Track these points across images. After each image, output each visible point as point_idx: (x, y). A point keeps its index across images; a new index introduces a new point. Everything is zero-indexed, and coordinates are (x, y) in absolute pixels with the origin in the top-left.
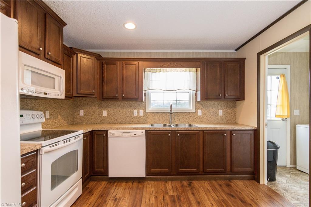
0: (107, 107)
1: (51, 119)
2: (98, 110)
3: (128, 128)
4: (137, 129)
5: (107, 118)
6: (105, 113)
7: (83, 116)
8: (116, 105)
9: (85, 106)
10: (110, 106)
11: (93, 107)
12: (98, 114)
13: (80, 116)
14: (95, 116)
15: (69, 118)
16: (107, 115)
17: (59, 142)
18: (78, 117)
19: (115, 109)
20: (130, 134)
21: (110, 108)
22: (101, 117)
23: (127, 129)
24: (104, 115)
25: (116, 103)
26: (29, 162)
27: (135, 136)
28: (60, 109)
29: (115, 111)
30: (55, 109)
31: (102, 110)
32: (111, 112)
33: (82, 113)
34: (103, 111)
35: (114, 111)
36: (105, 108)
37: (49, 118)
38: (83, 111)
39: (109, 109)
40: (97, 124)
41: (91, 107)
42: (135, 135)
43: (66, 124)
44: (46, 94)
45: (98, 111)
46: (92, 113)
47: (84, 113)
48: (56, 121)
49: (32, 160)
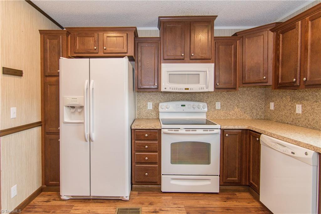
0: (303, 98)
1: (223, 110)
2: (290, 102)
3: (285, 137)
4: (298, 143)
5: (302, 117)
6: (299, 109)
7: (273, 110)
8: (317, 96)
9: (276, 97)
10: (307, 98)
11: (284, 99)
12: (290, 109)
13: (270, 110)
14: (286, 112)
15: (254, 111)
16: (303, 112)
17: (180, 129)
18: (268, 111)
19: (315, 104)
20: (285, 149)
21: (307, 100)
22: (294, 114)
23: (283, 139)
24: (297, 112)
25: (316, 92)
26: (152, 135)
27: (292, 155)
28: (238, 100)
29: (316, 106)
30: (229, 101)
31: (295, 103)
32: (309, 108)
33: (272, 106)
34: (295, 105)
35: (313, 107)
36: (300, 100)
37: (220, 109)
38: (273, 103)
39: (305, 102)
40: (288, 123)
41: (281, 98)
42: (293, 153)
43: (248, 117)
44: (188, 89)
45: (290, 104)
46: (282, 107)
47: (274, 106)
48: (231, 113)
49: (154, 135)
